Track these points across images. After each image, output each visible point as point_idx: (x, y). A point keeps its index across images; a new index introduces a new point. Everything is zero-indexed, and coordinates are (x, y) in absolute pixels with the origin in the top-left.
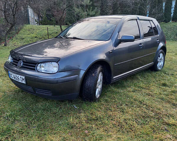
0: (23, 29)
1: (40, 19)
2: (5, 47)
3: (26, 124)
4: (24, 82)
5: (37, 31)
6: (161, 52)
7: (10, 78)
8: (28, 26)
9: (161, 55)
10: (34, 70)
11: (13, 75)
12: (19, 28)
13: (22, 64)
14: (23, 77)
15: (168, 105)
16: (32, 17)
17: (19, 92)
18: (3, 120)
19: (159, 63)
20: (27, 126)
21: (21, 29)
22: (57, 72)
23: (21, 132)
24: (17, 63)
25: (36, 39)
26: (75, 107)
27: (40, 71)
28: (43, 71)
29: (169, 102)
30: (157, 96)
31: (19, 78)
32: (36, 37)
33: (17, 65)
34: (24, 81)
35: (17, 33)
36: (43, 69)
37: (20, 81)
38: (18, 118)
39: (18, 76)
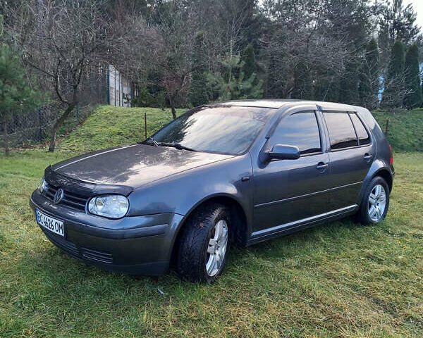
0: (94, 114)
1: (136, 93)
2: (50, 153)
3: (54, 320)
4: (61, 233)
5: (124, 120)
6: (379, 183)
7: (38, 223)
8: (105, 108)
9: (379, 188)
10: (82, 209)
11: (44, 218)
12: (86, 112)
13: (62, 196)
14: (61, 223)
15: (364, 302)
16: (117, 88)
17: (56, 253)
18: (13, 307)
19: (373, 206)
20: (54, 324)
21: (89, 114)
22: (125, 216)
23: (41, 333)
24: (54, 193)
25: (118, 137)
26: (160, 293)
27: (95, 213)
28: (99, 214)
29: (367, 295)
30: (345, 280)
31: (54, 224)
32: (119, 134)
33: (52, 198)
34: (61, 231)
35: (81, 123)
36: (100, 207)
37: (54, 231)
38: (43, 306)
39: (51, 219)
